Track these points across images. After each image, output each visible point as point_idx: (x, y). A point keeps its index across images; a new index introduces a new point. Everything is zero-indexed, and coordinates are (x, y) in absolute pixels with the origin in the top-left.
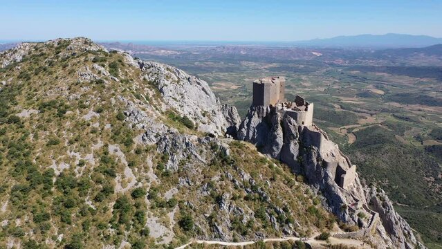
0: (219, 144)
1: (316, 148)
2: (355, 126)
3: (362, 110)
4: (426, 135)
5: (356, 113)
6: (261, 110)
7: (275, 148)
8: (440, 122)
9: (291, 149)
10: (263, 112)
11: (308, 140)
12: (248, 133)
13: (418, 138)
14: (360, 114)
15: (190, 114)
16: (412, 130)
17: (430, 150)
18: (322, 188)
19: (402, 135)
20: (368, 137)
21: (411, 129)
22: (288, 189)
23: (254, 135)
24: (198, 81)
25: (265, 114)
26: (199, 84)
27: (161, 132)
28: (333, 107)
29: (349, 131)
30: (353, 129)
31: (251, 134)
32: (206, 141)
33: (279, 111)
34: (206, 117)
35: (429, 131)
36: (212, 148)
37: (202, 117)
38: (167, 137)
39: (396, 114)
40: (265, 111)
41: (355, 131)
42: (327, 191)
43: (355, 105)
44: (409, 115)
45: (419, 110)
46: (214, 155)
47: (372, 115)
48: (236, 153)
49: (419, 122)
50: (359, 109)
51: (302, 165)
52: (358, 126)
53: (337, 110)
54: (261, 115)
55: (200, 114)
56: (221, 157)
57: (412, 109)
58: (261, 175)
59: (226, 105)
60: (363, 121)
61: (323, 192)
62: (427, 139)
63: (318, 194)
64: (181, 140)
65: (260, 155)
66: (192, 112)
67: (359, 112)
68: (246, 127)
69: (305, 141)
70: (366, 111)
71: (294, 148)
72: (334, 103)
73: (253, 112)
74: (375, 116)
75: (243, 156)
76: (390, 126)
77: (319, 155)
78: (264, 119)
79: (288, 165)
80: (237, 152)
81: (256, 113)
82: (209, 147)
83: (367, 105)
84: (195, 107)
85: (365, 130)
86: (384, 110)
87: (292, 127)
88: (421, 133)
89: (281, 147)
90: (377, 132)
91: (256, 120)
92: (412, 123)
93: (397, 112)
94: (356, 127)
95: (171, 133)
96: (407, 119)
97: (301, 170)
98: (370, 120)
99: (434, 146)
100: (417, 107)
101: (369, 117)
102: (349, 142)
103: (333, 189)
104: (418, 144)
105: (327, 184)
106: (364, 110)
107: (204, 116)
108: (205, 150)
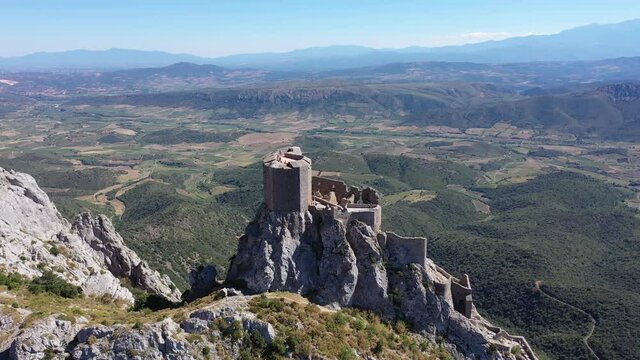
0: (238, 318)
1: (417, 266)
2: (116, 187)
3: (115, 162)
4: (209, 182)
5: (110, 168)
6: (297, 220)
7: (346, 288)
8: (216, 162)
9: (378, 281)
10: (301, 223)
11: (401, 256)
12: (278, 273)
13: (203, 187)
14: (115, 169)
15: (23, 259)
16: (192, 178)
17: (223, 199)
18: (441, 329)
19: (184, 188)
20: (142, 200)
21: (189, 177)
22: (404, 356)
23: (290, 274)
24: (12, 177)
25: (304, 226)
26: (14, 182)
27: (57, 342)
28: (71, 164)
29: (110, 196)
30: (114, 192)
31: (284, 274)
32: (203, 323)
33: (339, 217)
34: (60, 256)
35: (210, 175)
36: (225, 333)
37: (52, 257)
38: (96, 350)
39: (163, 160)
40: (304, 221)
41: (118, 194)
42: (452, 333)
43: (103, 157)
44: (179, 159)
45: (189, 150)
46: (236, 348)
47: (132, 167)
48: (281, 326)
49: (195, 166)
50: (111, 162)
51: (396, 302)
52: (119, 186)
53: (77, 168)
54: (296, 231)
55: (45, 253)
56: (256, 346)
57: (180, 150)
58: (355, 352)
59: (85, 217)
60: (123, 179)
61: (445, 336)
62: (212, 186)
63: (438, 341)
64: (146, 343)
65: (323, 309)
66: (28, 255)
67: (112, 165)
68: (271, 262)
69: (396, 259)
70: (122, 162)
71: (381, 278)
72: (69, 157)
73: (279, 229)
74: (136, 167)
75: (299, 324)
76: (164, 178)
77: (425, 276)
78: (304, 238)
79: (374, 311)
80: (281, 320)
81: (286, 230)
82: (217, 333)
83: (118, 153)
84: (28, 240)
85: (134, 190)
86: (146, 158)
87: (369, 240)
88: (203, 180)
89: (355, 283)
90: (154, 190)
91: (290, 245)
92: (187, 169)
93: (162, 157)
94: (119, 189)
95: (102, 335)
96: (179, 164)
97: (396, 311)
98: (133, 175)
99: (225, 194)
100: (184, 146)
101: (130, 171)
102: (117, 214)
103: (463, 325)
104: (205, 195)
105: (449, 320)
106: (118, 162)
107: (56, 255)
108: (211, 346)
